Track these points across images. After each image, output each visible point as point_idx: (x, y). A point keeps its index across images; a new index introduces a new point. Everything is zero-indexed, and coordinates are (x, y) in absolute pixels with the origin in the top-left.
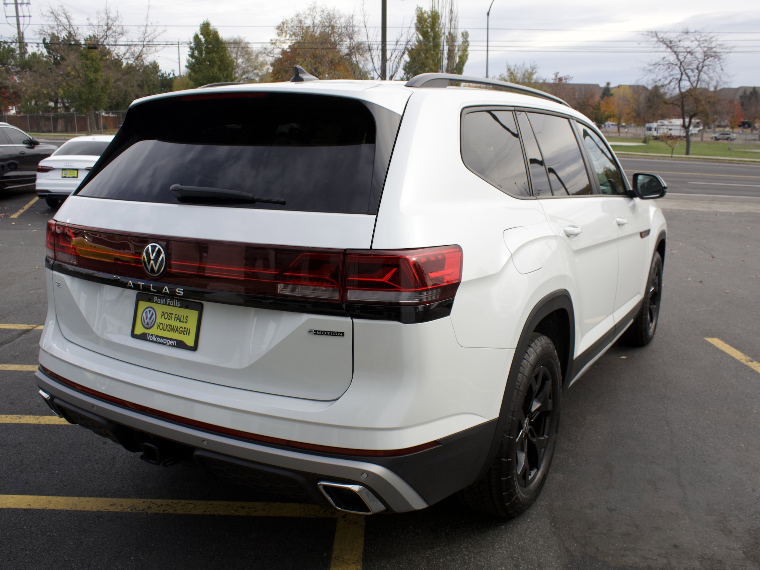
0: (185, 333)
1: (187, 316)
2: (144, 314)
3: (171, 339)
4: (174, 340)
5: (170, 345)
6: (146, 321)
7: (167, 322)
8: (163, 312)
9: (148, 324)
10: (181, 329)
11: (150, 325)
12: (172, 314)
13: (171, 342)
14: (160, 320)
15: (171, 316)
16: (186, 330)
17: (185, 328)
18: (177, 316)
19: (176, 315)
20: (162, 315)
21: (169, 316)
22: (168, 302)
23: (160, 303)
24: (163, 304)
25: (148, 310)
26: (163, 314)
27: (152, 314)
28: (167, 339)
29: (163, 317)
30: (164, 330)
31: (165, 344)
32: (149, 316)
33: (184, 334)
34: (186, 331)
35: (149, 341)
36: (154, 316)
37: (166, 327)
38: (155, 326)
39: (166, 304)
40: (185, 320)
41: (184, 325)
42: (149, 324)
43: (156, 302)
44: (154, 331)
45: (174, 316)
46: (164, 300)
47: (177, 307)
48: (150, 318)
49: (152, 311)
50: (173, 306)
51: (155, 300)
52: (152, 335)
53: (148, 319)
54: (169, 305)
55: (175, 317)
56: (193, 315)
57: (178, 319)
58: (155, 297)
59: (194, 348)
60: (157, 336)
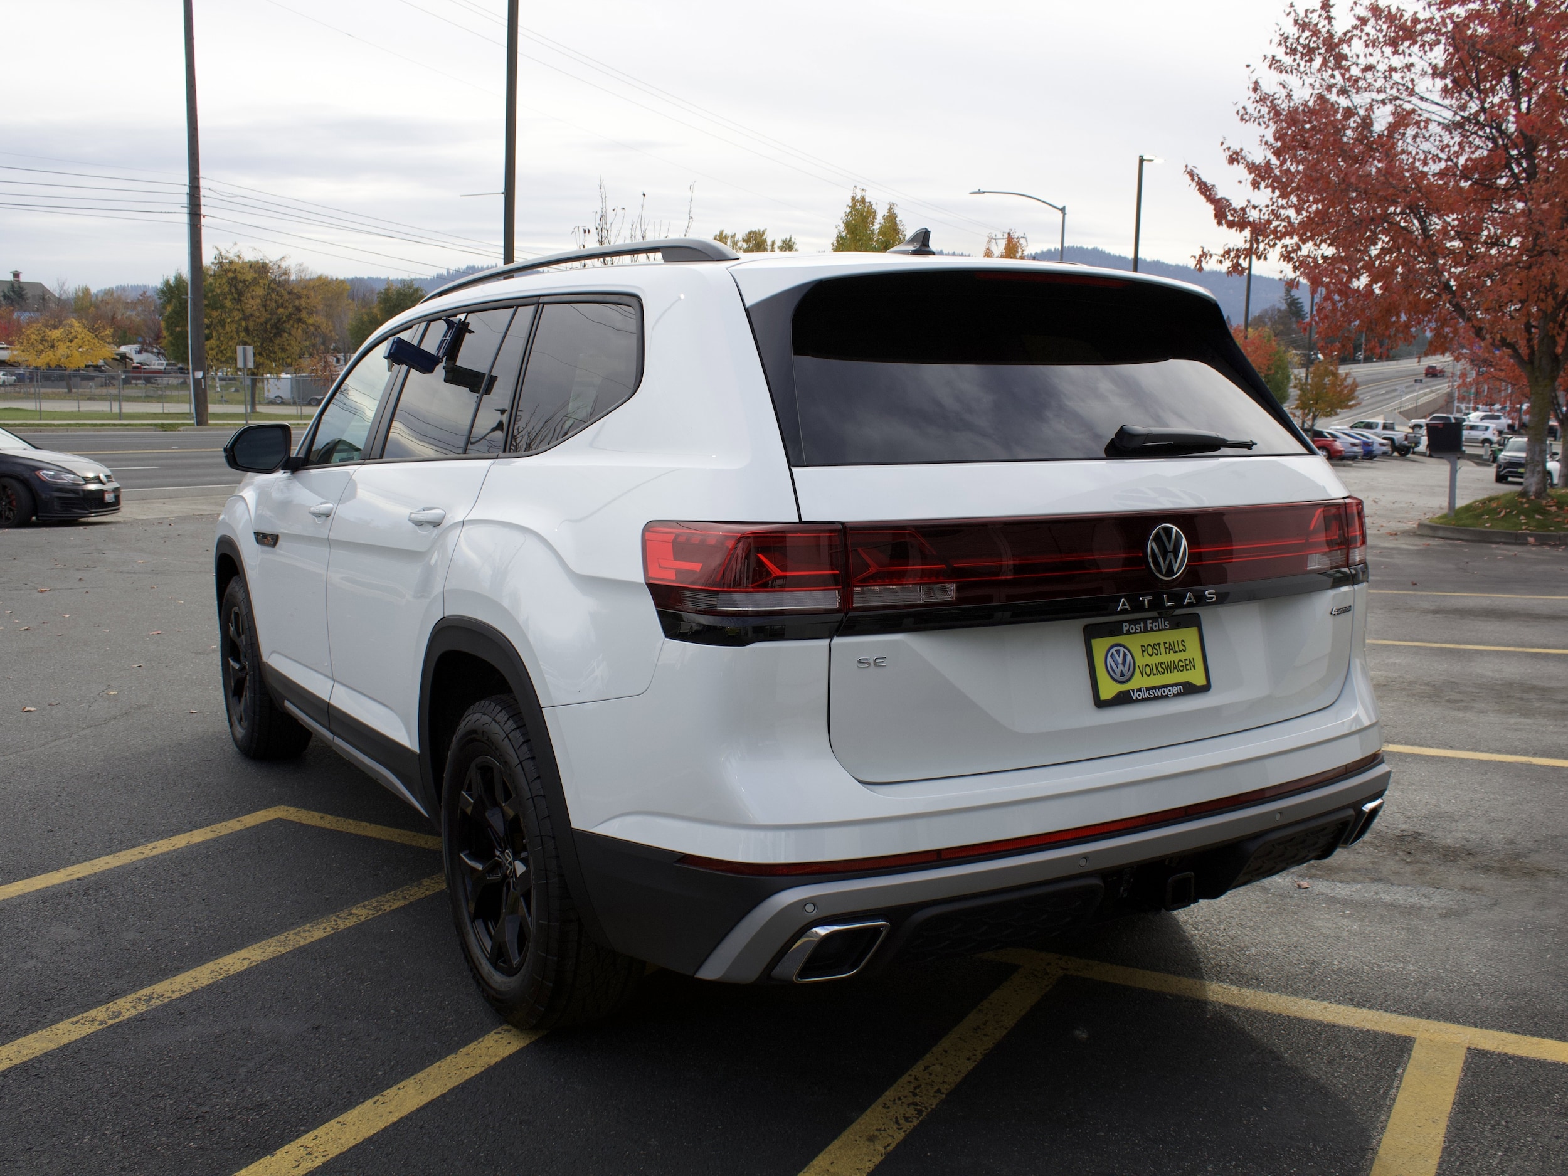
0: (1188, 667)
1: (1183, 641)
2: (1109, 659)
3: (1172, 685)
4: (1176, 685)
5: (1175, 695)
6: (1118, 671)
7: (1154, 660)
8: (1142, 646)
9: (1122, 674)
10: (1181, 664)
11: (1127, 675)
12: (1159, 644)
13: (1175, 690)
14: (1141, 661)
15: (1157, 647)
16: (1187, 662)
17: (1186, 660)
18: (1167, 645)
19: (1165, 643)
20: (1143, 652)
21: (1155, 649)
22: (1149, 626)
23: (1135, 633)
24: (1141, 632)
25: (1113, 650)
26: (1144, 649)
27: (1125, 655)
28: (1166, 686)
29: (1145, 653)
30: (1154, 675)
31: (1167, 696)
32: (1120, 660)
33: (1187, 670)
34: (1189, 665)
35: (1137, 701)
36: (1129, 657)
37: (1157, 669)
38: (1137, 671)
39: (1146, 631)
40: (1181, 647)
41: (1182, 656)
42: (1125, 673)
43: (1128, 632)
44: (1138, 682)
45: (1162, 646)
46: (1142, 625)
47: (1165, 629)
48: (1124, 663)
49: (1122, 649)
50: (1159, 630)
51: (1125, 629)
52: (1139, 690)
53: (1121, 667)
54: (1152, 630)
55: (1166, 648)
56: (1189, 635)
57: (1171, 648)
58: (1124, 624)
59: (1206, 688)
60: (1148, 689)
